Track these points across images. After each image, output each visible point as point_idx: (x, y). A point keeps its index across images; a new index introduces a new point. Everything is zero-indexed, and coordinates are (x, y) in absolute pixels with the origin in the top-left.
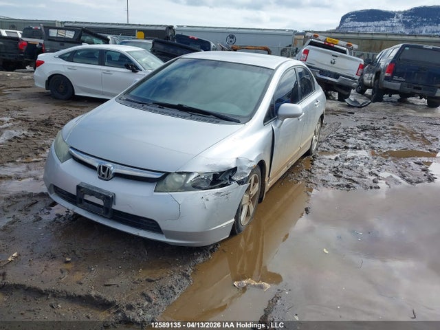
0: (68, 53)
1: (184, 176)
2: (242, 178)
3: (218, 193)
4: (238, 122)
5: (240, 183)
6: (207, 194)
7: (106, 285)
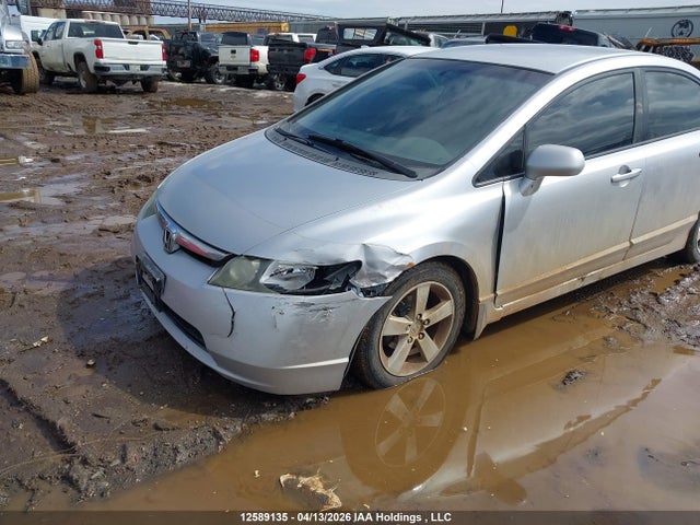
0: (335, 62)
1: (255, 263)
2: (374, 284)
3: (303, 305)
4: (412, 175)
5: (367, 292)
6: (282, 302)
7: (96, 416)
